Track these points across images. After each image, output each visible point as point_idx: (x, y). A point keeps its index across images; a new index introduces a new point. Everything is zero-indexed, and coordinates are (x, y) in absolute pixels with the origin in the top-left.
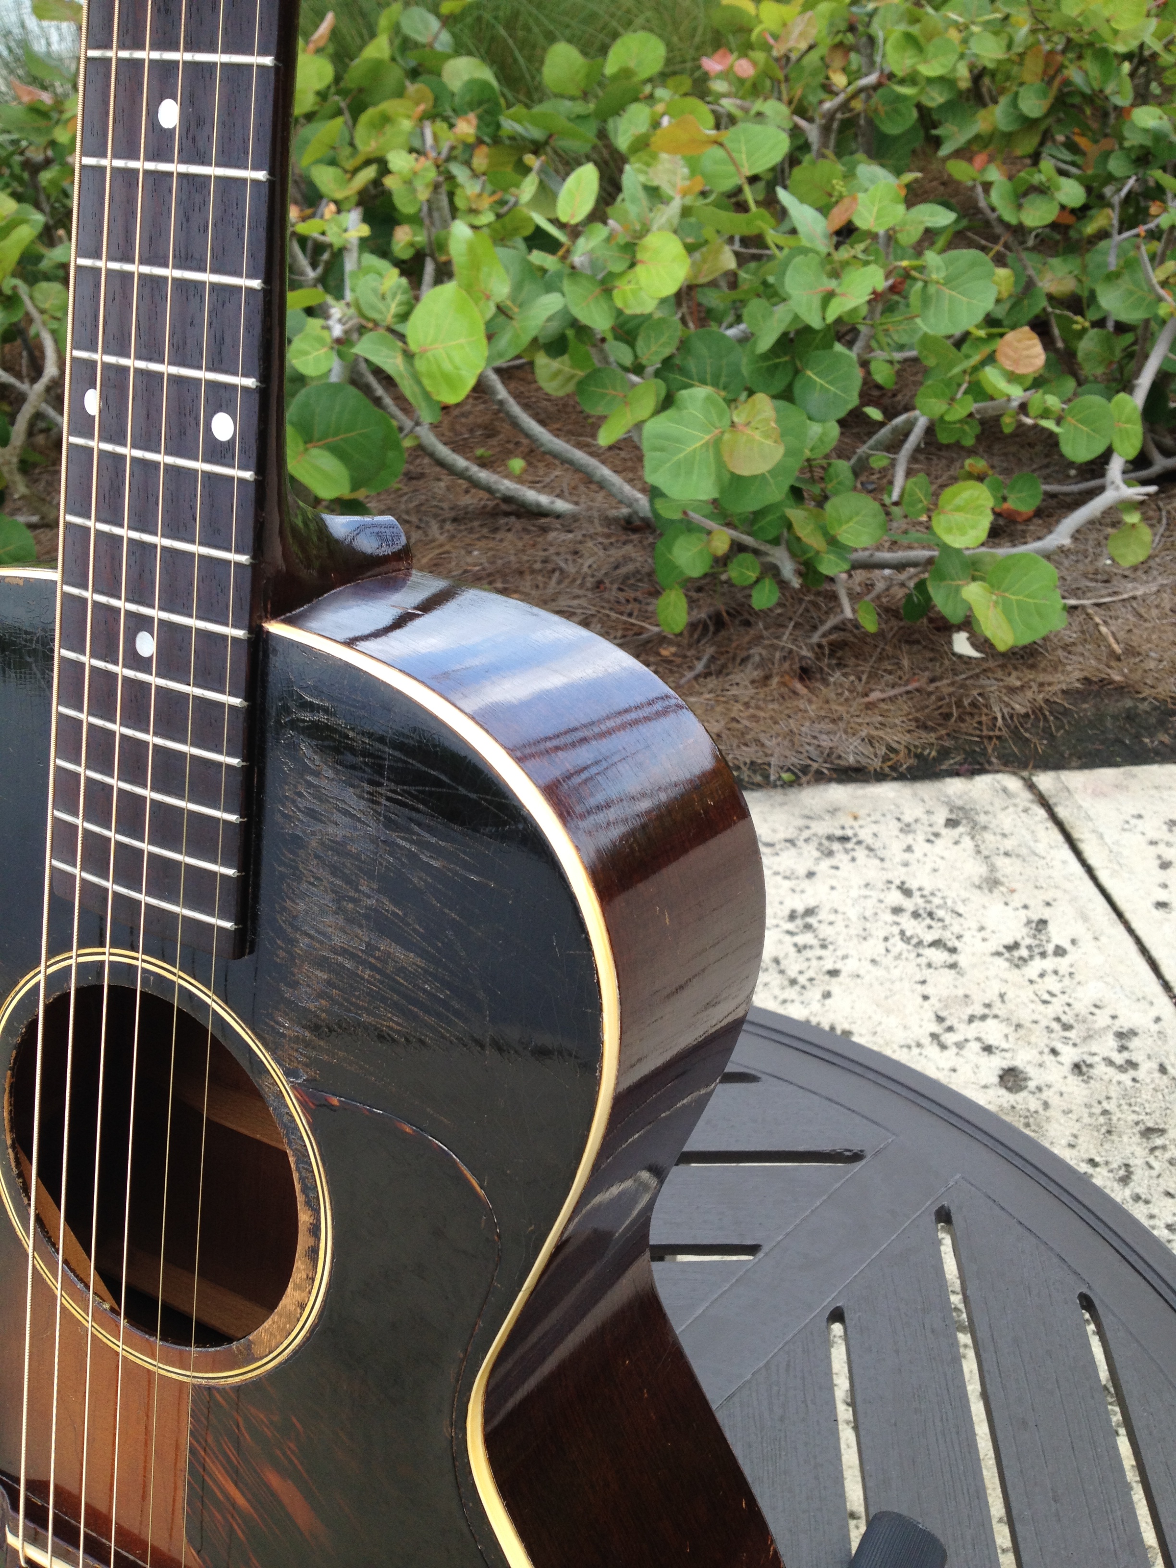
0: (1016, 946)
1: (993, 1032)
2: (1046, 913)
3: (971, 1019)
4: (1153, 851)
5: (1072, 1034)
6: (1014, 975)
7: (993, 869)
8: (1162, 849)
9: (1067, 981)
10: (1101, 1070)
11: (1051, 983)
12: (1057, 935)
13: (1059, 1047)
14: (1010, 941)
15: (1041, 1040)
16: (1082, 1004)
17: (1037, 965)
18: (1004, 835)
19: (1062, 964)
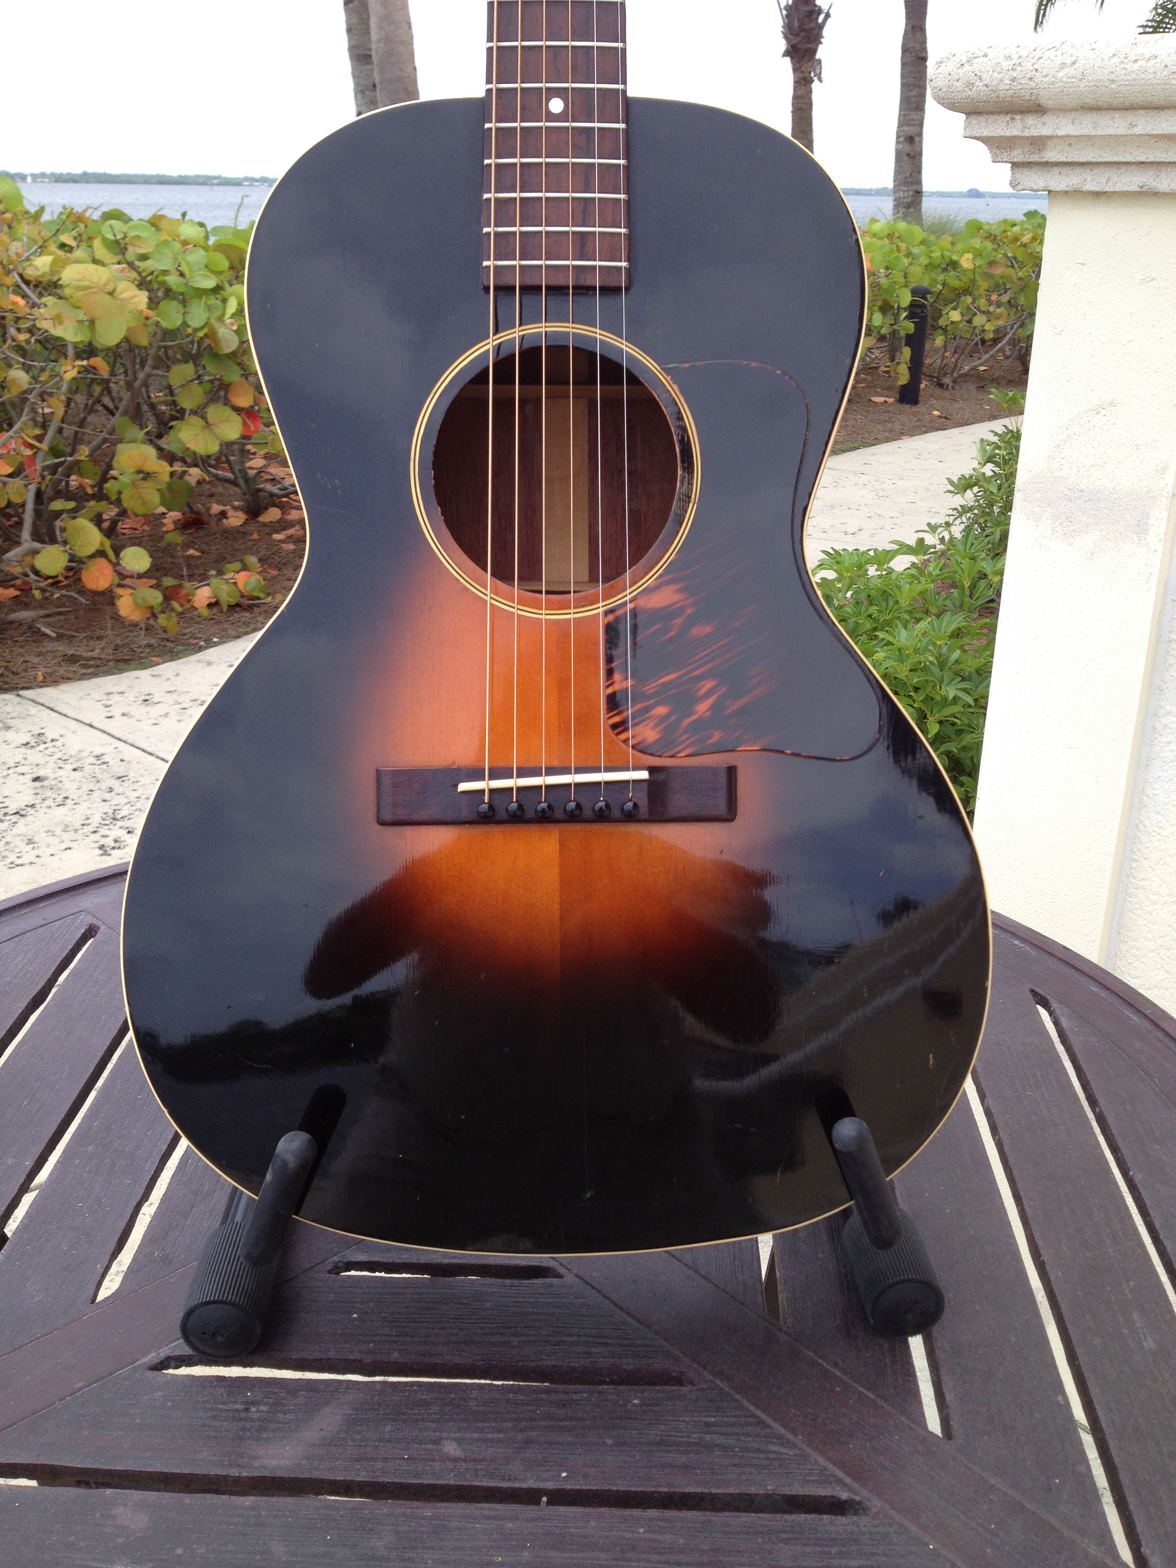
0: (28, 743)
1: (21, 769)
2: (42, 731)
3: (9, 769)
4: (100, 703)
5: (70, 761)
6: (29, 752)
7: (5, 723)
8: (104, 702)
9: (61, 748)
10: (87, 767)
11: (53, 750)
12: (50, 735)
13: (62, 766)
14: (25, 742)
15: (52, 765)
16: (72, 751)
17: (42, 747)
18: (8, 713)
19: (58, 744)
